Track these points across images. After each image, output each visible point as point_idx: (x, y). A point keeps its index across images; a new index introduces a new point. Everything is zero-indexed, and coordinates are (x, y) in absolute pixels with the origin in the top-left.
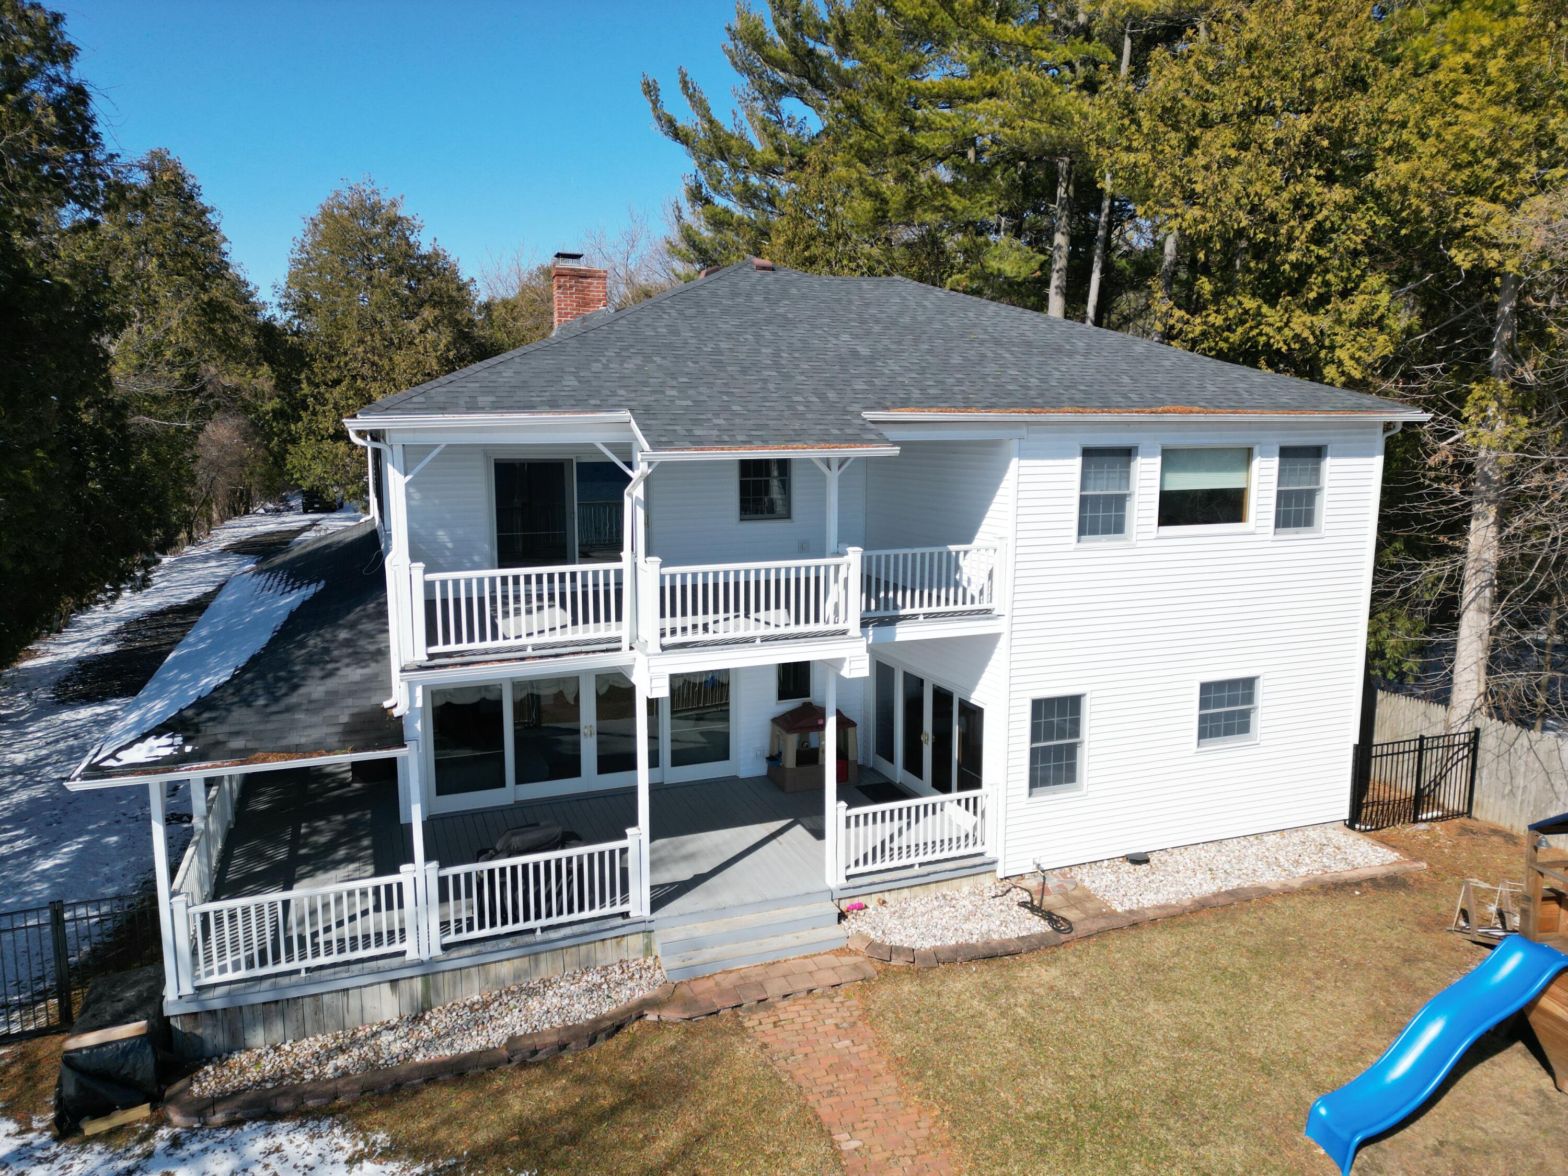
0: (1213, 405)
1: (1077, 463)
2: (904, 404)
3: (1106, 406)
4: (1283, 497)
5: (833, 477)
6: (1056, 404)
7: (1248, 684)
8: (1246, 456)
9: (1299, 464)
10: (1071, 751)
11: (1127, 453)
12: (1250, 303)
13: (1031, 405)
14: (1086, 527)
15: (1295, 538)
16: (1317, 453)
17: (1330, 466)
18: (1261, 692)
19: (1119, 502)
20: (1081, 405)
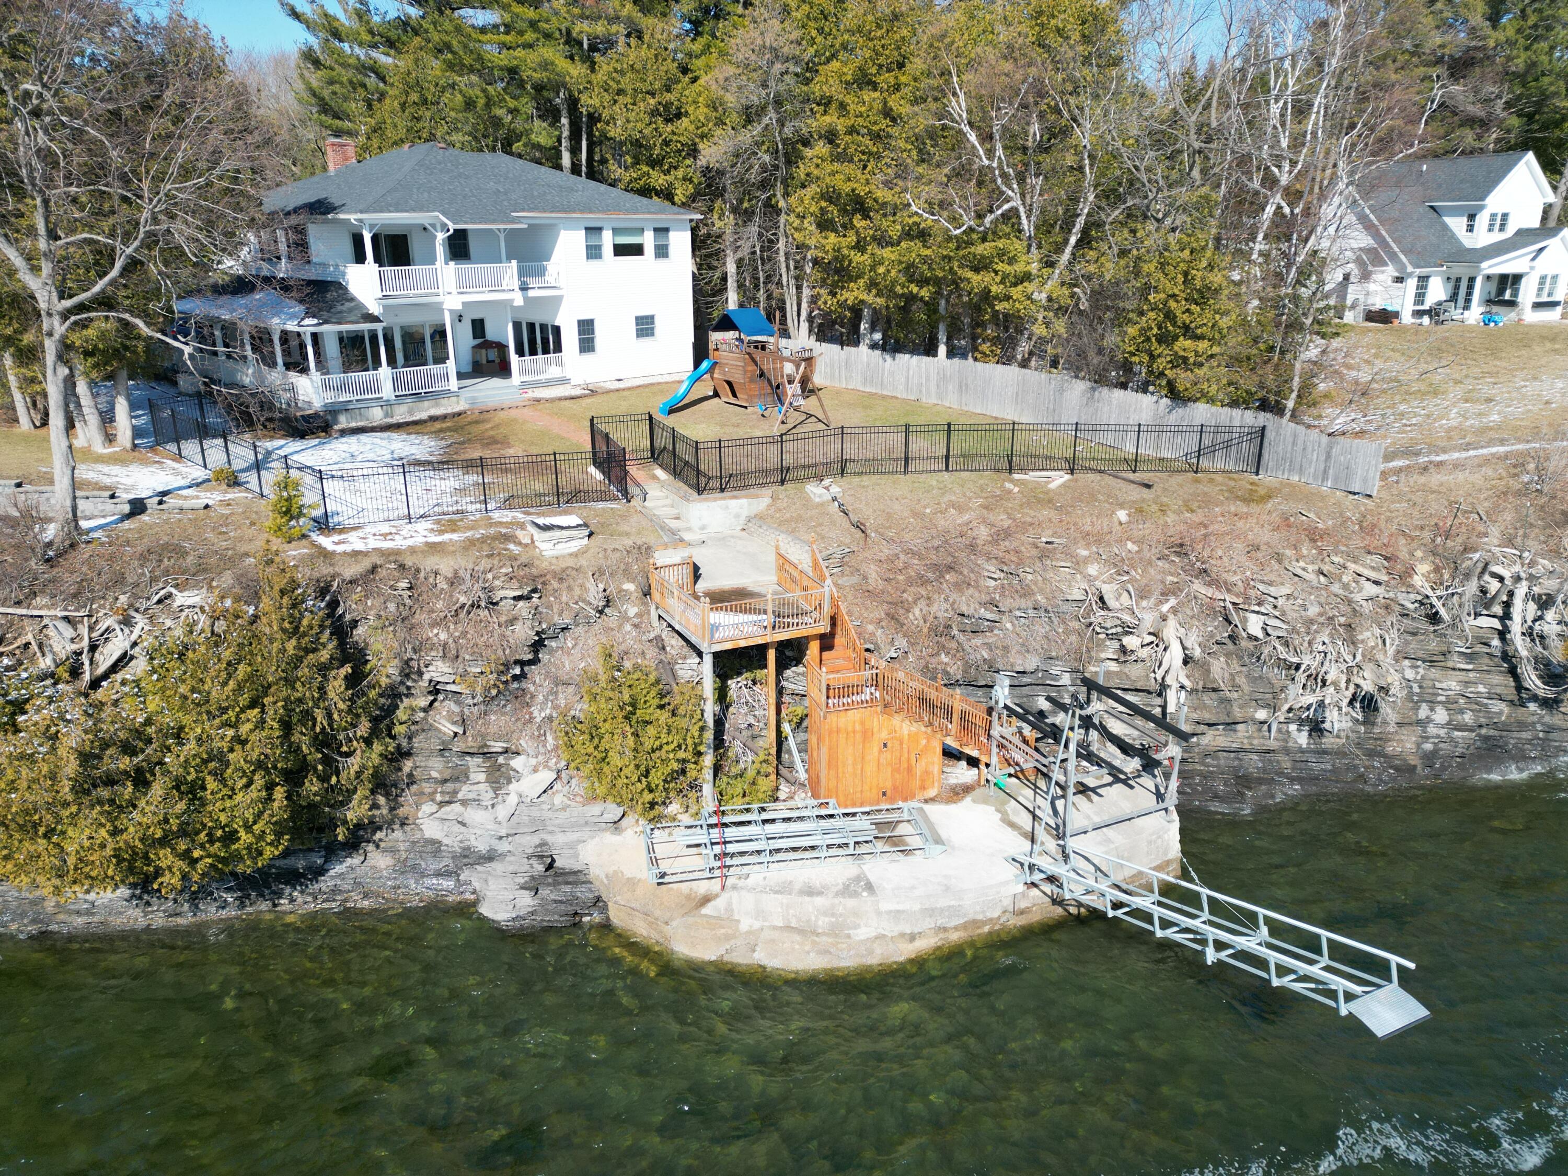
0: (628, 212)
1: (583, 233)
2: (523, 210)
3: (591, 212)
4: (657, 247)
5: (502, 237)
6: (574, 211)
7: (652, 317)
8: (642, 230)
9: (661, 234)
10: (592, 340)
11: (600, 229)
12: (645, 169)
13: (565, 212)
14: (589, 257)
15: (662, 262)
16: (666, 230)
17: (672, 234)
18: (656, 320)
19: (599, 247)
20: (582, 212)
